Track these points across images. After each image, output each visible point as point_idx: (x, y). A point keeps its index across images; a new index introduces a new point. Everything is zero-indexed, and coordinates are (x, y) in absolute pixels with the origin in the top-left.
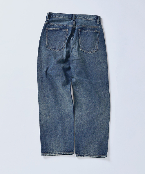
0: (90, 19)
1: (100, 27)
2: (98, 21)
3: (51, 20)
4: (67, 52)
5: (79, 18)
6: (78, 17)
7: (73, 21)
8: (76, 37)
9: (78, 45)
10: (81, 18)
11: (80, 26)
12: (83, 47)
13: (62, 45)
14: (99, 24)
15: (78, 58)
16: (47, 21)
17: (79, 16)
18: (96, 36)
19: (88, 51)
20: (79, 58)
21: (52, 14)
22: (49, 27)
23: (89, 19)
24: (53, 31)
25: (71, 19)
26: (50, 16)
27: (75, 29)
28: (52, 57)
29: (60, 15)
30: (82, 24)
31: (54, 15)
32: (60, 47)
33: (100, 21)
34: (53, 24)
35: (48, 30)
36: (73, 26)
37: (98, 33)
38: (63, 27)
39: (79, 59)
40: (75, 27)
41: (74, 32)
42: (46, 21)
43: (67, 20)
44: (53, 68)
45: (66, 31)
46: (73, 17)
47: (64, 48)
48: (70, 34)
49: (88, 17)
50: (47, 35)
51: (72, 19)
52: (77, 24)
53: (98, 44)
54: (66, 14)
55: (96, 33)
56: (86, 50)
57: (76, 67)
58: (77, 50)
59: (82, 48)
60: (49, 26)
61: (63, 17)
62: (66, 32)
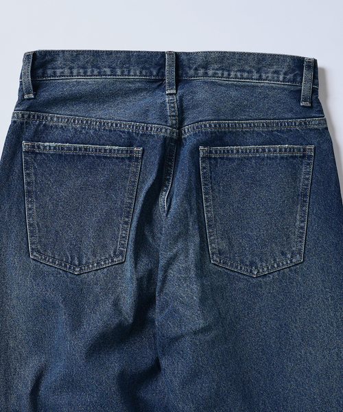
0: (260, 78)
1: (314, 123)
2: (305, 88)
3: (45, 95)
4: (140, 280)
5: (201, 72)
6: (192, 72)
7: (168, 97)
8: (187, 196)
9: (197, 239)
10: (210, 72)
11: (209, 126)
12: (224, 245)
13: (114, 237)
14: (311, 107)
15: (201, 323)
16: (25, 106)
17: (200, 61)
18: (295, 177)
19: (252, 264)
20: (205, 320)
21: (53, 60)
22: (38, 136)
23: (256, 75)
24: (60, 157)
25: (155, 81)
26: (40, 71)
27: (179, 141)
28: (63, 317)
29: (95, 59)
30: (217, 113)
31: (59, 62)
32: (104, 246)
33: (315, 91)
34: (59, 118)
35: (33, 152)
36: (166, 131)
37: (303, 157)
38: (114, 136)
39: (204, 330)
40: (180, 134)
41: (177, 161)
42: (21, 101)
43: (137, 91)
44: (70, 383)
45: (130, 159)
46: (169, 73)
47: (121, 252)
48: (154, 175)
49: (247, 68)
50: (28, 184)
51: (159, 83)
52: (190, 116)
53: (304, 225)
54: (128, 54)
55: (293, 162)
56: (242, 262)
57: (194, 375)
58: (193, 274)
59: (220, 253)
60: (36, 132)
61: (113, 73)
62: (133, 164)
